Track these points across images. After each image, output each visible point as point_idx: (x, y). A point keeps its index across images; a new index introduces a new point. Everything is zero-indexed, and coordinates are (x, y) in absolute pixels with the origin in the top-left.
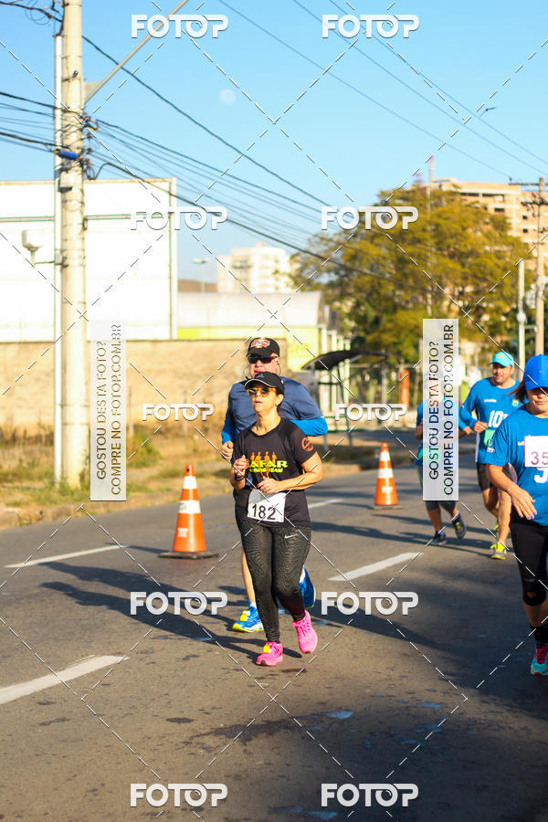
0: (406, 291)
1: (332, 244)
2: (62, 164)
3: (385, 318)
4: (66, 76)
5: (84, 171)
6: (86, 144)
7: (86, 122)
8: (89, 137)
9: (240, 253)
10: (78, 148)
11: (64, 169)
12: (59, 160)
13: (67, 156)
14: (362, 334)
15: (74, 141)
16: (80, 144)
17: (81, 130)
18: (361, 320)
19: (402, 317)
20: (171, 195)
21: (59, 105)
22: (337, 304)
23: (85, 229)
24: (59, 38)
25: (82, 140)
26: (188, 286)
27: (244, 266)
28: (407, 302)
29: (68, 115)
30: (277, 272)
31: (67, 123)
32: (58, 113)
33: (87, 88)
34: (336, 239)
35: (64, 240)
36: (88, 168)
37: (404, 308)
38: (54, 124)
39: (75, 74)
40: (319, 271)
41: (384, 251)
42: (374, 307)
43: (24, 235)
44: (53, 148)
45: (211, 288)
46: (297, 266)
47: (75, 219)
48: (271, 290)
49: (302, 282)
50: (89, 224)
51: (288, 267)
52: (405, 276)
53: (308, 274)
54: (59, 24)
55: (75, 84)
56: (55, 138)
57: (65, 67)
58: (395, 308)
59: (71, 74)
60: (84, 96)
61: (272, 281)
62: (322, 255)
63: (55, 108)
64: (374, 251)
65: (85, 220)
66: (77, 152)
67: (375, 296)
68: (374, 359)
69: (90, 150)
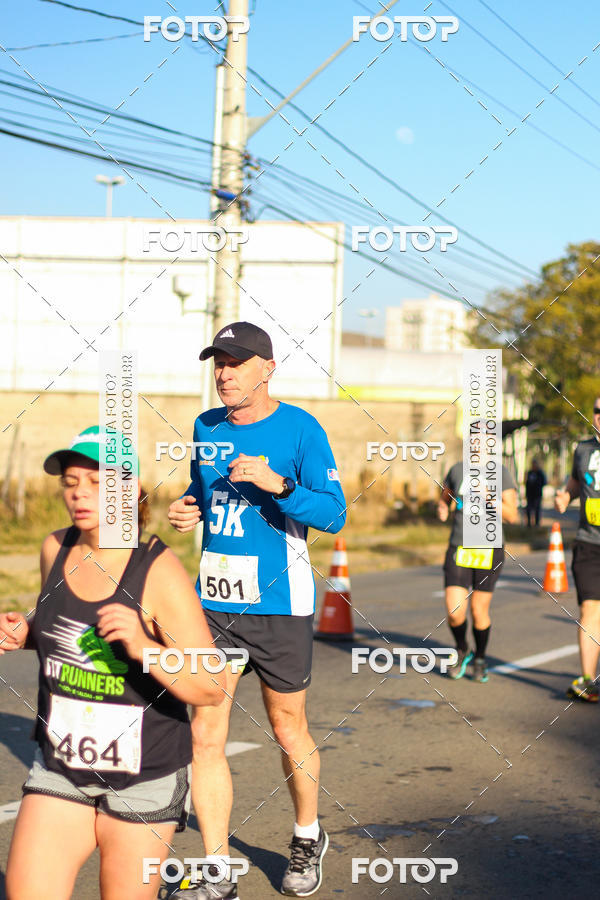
0: (594, 356)
1: (512, 302)
2: (220, 205)
3: (568, 385)
4: (227, 110)
5: (242, 214)
6: (246, 184)
7: (247, 159)
8: (249, 176)
9: (411, 306)
10: (238, 188)
11: (221, 210)
12: (215, 201)
13: (225, 197)
14: (541, 400)
15: (233, 180)
16: (239, 184)
17: (241, 169)
18: (542, 385)
19: (587, 383)
20: (337, 242)
21: (218, 141)
22: (516, 367)
23: (240, 276)
24: (221, 69)
25: (241, 179)
26: (353, 340)
27: (416, 321)
28: (593, 367)
29: (227, 152)
30: (451, 329)
31: (225, 161)
32: (217, 150)
33: (250, 124)
34: (518, 295)
35: (217, 287)
36: (247, 211)
37: (590, 374)
38: (212, 161)
39: (237, 108)
40: (497, 329)
41: (569, 311)
42: (556, 371)
43: (175, 280)
44: (210, 188)
45: (378, 343)
46: (474, 323)
47: (230, 265)
48: (444, 348)
49: (478, 340)
50: (246, 270)
51: (464, 323)
52: (593, 339)
53: (486, 332)
54: (221, 53)
55: (236, 119)
56: (212, 176)
57: (226, 99)
58: (579, 373)
59: (233, 107)
60: (247, 130)
61: (445, 338)
62: (502, 313)
63: (213, 144)
64: (559, 311)
65: (241, 267)
66: (235, 192)
67: (558, 360)
68: (553, 429)
69: (249, 192)
